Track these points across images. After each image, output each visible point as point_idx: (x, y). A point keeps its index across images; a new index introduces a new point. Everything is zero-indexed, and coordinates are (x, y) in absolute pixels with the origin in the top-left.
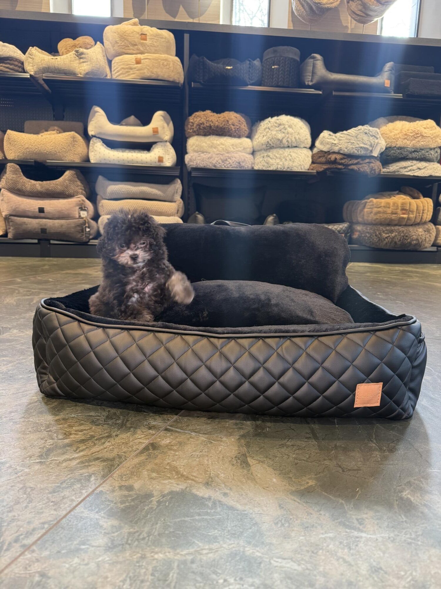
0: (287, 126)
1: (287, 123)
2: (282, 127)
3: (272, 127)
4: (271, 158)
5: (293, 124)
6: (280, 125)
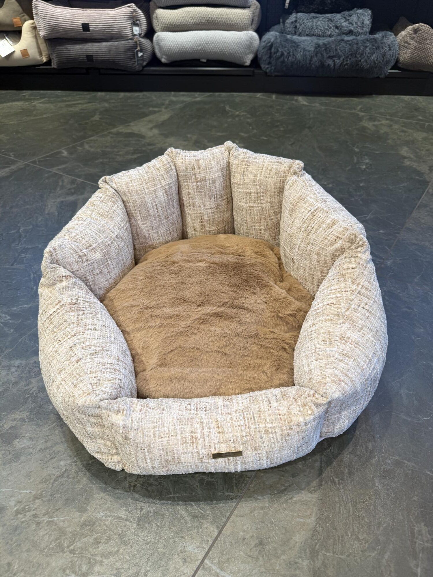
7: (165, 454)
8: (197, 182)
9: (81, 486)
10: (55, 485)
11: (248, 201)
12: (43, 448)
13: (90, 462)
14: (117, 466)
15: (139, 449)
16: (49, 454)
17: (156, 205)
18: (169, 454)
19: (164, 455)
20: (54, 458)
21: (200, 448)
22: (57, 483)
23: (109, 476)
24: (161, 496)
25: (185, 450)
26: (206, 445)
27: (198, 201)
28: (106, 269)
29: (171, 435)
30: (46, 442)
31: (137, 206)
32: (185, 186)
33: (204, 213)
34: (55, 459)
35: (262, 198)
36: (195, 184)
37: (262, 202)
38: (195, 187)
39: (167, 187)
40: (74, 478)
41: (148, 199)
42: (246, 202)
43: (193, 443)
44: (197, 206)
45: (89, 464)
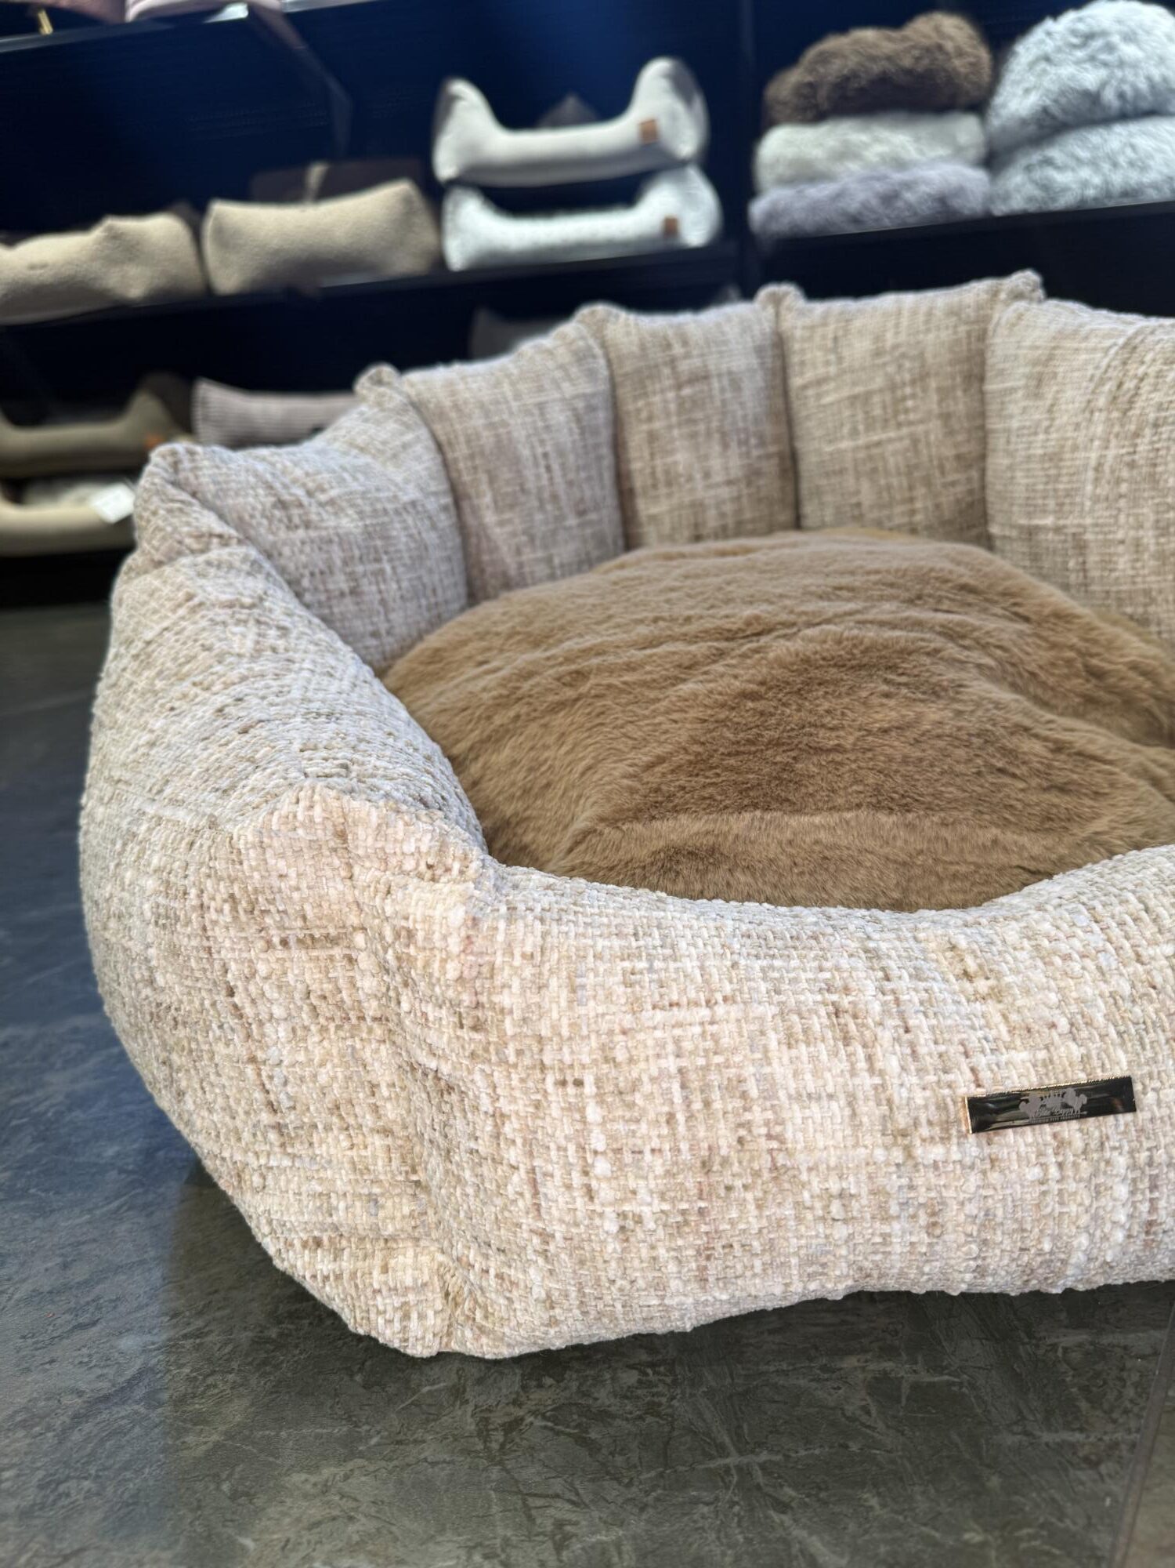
0: (1115, 39)
1: (1117, 27)
2: (1097, 43)
3: (1059, 50)
4: (1058, 168)
5: (1141, 26)
6: (1089, 37)
7: (697, 1106)
8: (679, 387)
9: (215, 1437)
10: (76, 1436)
11: (861, 427)
12: (47, 1288)
13: (273, 1333)
14: (414, 1316)
15: (550, 1080)
16: (70, 1311)
17: (545, 455)
18: (717, 1105)
19: (690, 1117)
20: (94, 1323)
21: (893, 1065)
22: (87, 1427)
23: (366, 1386)
24: (666, 1466)
25: (808, 1077)
26: (922, 1050)
27: (682, 458)
28: (374, 588)
29: (719, 997)
30: (65, 1266)
31: (482, 453)
32: (638, 411)
33: (707, 501)
34: (95, 1329)
35: (910, 403)
36: (671, 395)
37: (912, 416)
38: (673, 407)
39: (580, 405)
40: (180, 1401)
41: (519, 430)
42: (854, 433)
43: (847, 1040)
44: (682, 480)
45: (269, 1341)
